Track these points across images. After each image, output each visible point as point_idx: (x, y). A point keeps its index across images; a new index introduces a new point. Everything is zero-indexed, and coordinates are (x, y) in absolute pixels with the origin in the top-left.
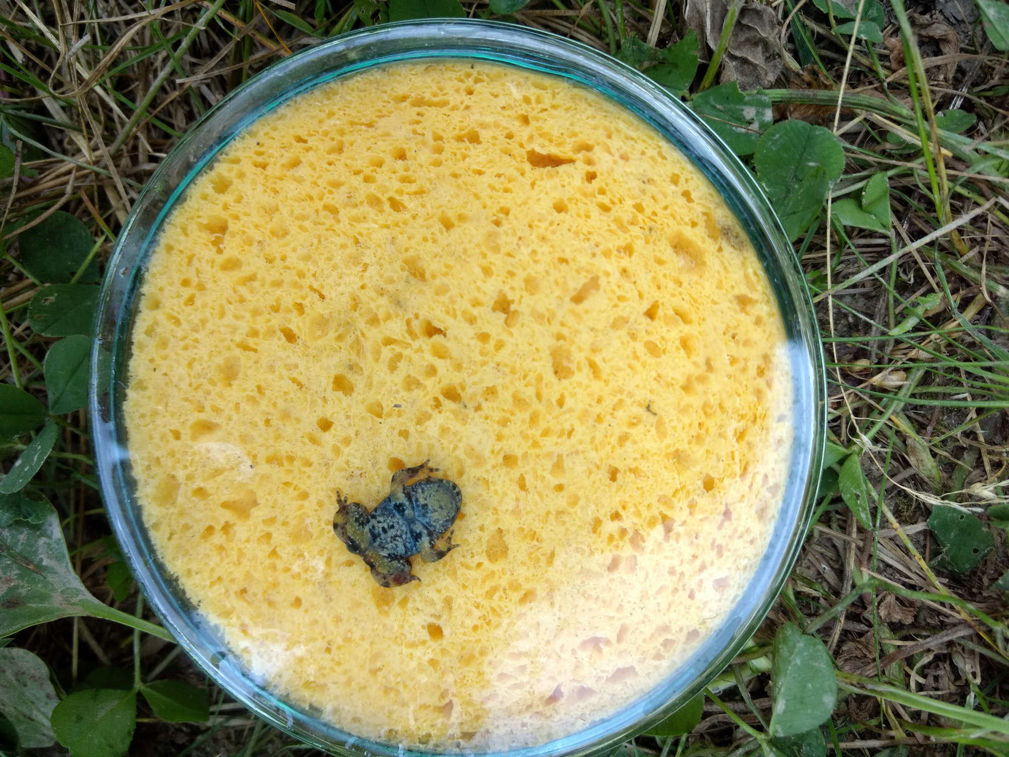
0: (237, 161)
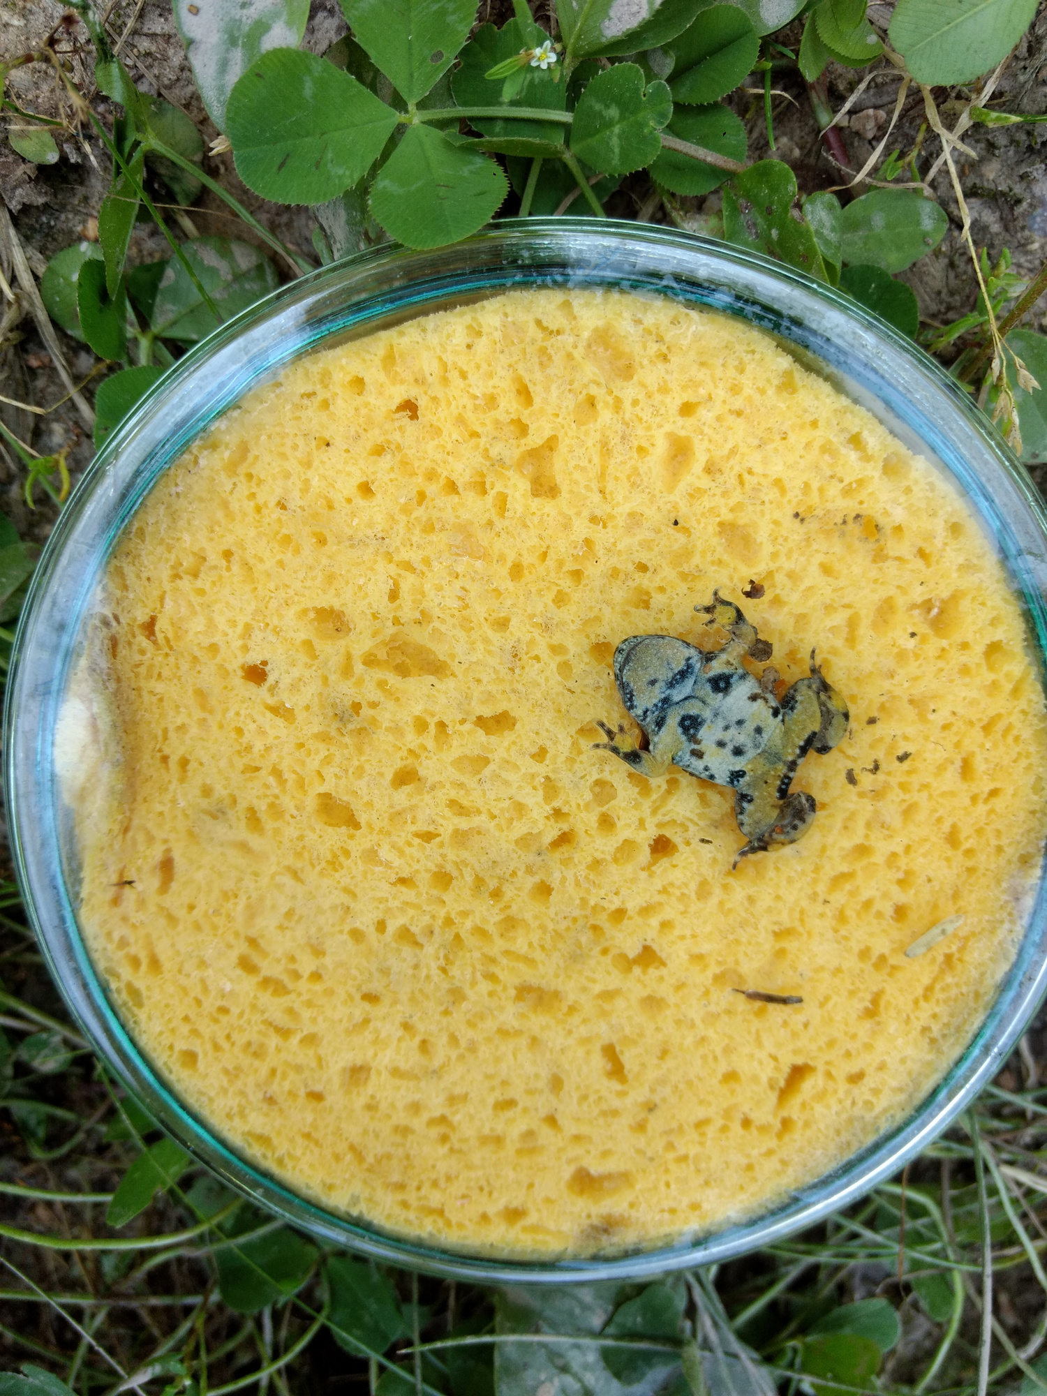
0: (1015, 693)
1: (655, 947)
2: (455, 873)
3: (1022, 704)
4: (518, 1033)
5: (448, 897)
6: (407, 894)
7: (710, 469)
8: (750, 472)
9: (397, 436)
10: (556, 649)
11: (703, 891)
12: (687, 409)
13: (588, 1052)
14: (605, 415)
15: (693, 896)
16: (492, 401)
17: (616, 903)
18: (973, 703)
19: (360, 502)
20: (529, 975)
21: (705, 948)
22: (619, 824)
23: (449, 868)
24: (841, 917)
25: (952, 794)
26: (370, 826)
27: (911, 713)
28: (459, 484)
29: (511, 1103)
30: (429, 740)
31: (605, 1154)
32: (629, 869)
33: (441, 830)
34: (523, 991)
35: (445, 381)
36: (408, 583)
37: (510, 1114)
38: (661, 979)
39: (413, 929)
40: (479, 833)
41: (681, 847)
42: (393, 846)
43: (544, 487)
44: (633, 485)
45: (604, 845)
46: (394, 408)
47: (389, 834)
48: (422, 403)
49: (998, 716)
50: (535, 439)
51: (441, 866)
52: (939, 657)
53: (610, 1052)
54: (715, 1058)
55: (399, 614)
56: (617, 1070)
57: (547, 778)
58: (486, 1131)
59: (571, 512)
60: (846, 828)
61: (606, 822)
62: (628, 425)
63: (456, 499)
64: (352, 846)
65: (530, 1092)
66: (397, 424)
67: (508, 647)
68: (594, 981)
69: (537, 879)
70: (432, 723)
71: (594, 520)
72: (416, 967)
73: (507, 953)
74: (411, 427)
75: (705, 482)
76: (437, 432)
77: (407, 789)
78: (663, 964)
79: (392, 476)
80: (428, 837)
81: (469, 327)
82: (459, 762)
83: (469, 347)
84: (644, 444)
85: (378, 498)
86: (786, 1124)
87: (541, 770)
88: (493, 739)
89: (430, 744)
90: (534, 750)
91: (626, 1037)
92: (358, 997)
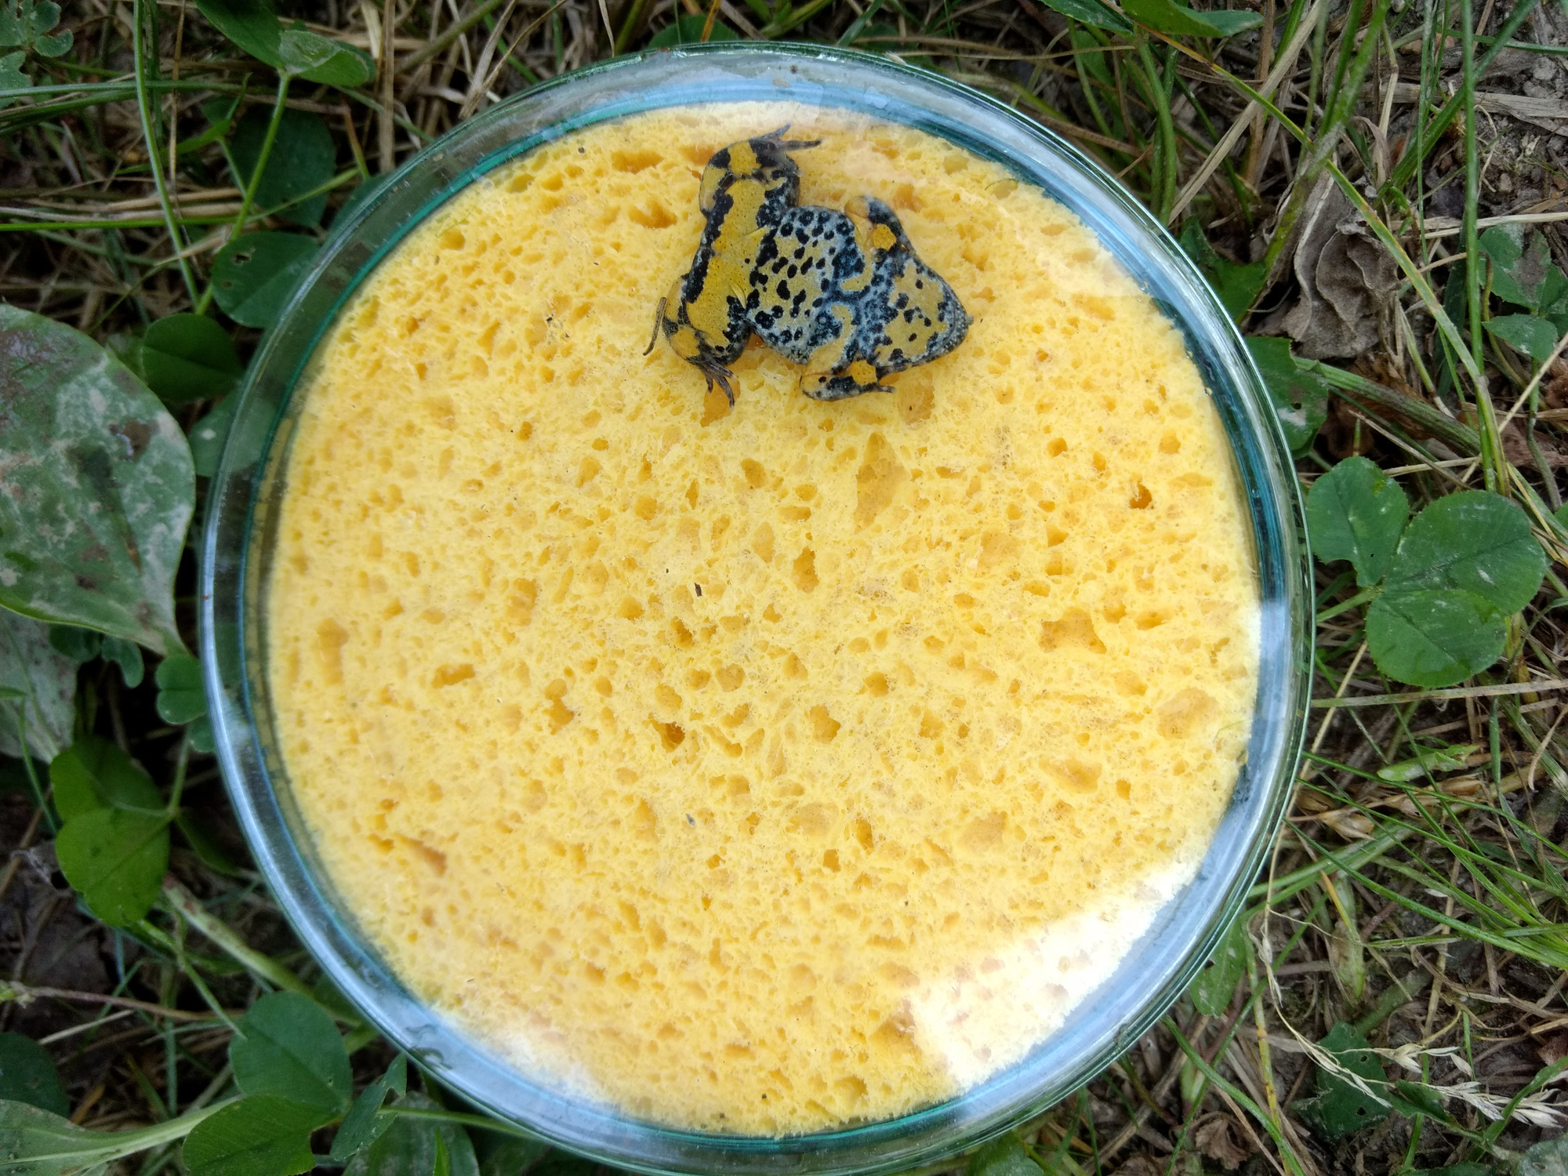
0: (813, 1104)
1: (571, 725)
2: (654, 522)
3: (802, 1111)
4: (488, 582)
5: (630, 515)
6: (634, 472)
7: (1061, 806)
8: (1057, 848)
9: (1113, 483)
10: (881, 638)
11: (627, 776)
12: (1124, 788)
13: (466, 651)
14: (1124, 703)
15: (622, 765)
16: (1146, 586)
17: (618, 686)
18: (805, 1062)
19: (1045, 441)
20: (546, 595)
21: (569, 774)
22: (697, 693)
23: (659, 517)
24: (593, 913)
25: (714, 1035)
26: (705, 436)
27: (797, 998)
28: (1059, 547)
29: (415, 571)
30: (792, 500)
31: (362, 661)
32: (652, 701)
33: (698, 509)
34: (530, 589)
35: (1171, 539)
36: (958, 488)
37: (404, 569)
38: (540, 729)
39: (598, 478)
40: (694, 548)
41: (672, 756)
42: (683, 460)
43: (1052, 633)
44: (1050, 727)
45: (676, 677)
46: (1145, 483)
47: (696, 455)
48: (1147, 515)
49: (790, 1087)
50: (1104, 630)
51: (661, 509)
52: (854, 1030)
53: (465, 673)
54: (455, 778)
55: (925, 477)
56: (447, 677)
57: (748, 621)
58: (387, 543)
59: (1024, 661)
60: (684, 924)
61: (700, 679)
62: (1113, 726)
63: (1044, 541)
64: (686, 416)
65: (427, 590)
66: (1127, 486)
67: (885, 588)
68: (539, 660)
69: (645, 607)
70: (810, 505)
71: (1015, 686)
72: (558, 479)
73: (571, 572)
74: (1121, 500)
75: (1048, 801)
76: (1116, 527)
77: (742, 476)
78: (553, 732)
79: (1071, 478)
80: (692, 494)
81: (1225, 568)
82: (767, 529)
83: (1204, 567)
84: (1091, 742)
85: (1048, 461)
86: (387, 845)
87: (757, 615)
88: (790, 567)
89: (786, 502)
90: (777, 610)
91: (480, 689)
92: (529, 417)
